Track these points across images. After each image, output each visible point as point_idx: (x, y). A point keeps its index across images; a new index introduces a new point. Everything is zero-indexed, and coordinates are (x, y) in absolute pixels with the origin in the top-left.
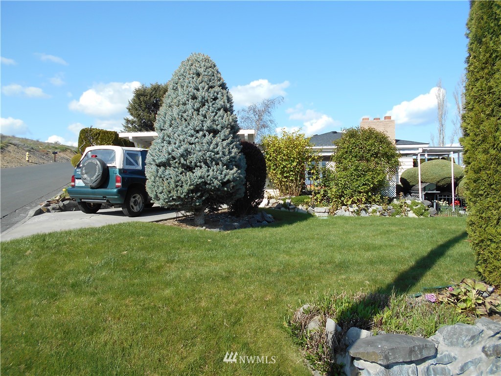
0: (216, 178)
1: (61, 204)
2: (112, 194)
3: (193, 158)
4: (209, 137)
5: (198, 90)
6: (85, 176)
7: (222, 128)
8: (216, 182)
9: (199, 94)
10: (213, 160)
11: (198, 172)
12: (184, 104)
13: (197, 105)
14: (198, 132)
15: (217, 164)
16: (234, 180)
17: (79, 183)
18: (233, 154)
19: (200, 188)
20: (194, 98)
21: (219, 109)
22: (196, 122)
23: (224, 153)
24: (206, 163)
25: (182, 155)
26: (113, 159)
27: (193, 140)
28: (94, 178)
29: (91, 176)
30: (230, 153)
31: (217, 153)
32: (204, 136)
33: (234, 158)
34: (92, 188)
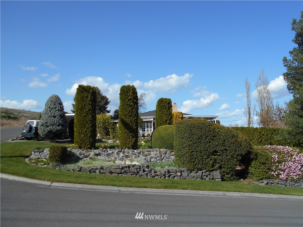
0: (54, 129)
1: (21, 138)
2: (32, 134)
3: (48, 124)
4: (53, 118)
5: (51, 105)
6: (25, 129)
7: (57, 115)
8: (54, 130)
9: (51, 107)
10: (54, 124)
11: (49, 128)
12: (47, 109)
13: (50, 110)
14: (50, 117)
15: (55, 125)
16: (60, 130)
17: (24, 131)
18: (60, 123)
19: (50, 132)
20: (50, 108)
21: (57, 111)
22: (49, 115)
23: (57, 122)
24: (52, 125)
25: (45, 123)
26: (33, 124)
27: (48, 119)
28: (27, 130)
29: (27, 129)
30: (59, 122)
31: (55, 122)
32: (52, 118)
33: (61, 123)
34: (27, 132)
